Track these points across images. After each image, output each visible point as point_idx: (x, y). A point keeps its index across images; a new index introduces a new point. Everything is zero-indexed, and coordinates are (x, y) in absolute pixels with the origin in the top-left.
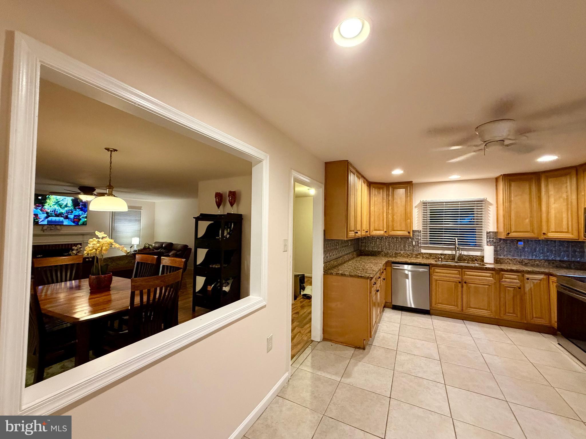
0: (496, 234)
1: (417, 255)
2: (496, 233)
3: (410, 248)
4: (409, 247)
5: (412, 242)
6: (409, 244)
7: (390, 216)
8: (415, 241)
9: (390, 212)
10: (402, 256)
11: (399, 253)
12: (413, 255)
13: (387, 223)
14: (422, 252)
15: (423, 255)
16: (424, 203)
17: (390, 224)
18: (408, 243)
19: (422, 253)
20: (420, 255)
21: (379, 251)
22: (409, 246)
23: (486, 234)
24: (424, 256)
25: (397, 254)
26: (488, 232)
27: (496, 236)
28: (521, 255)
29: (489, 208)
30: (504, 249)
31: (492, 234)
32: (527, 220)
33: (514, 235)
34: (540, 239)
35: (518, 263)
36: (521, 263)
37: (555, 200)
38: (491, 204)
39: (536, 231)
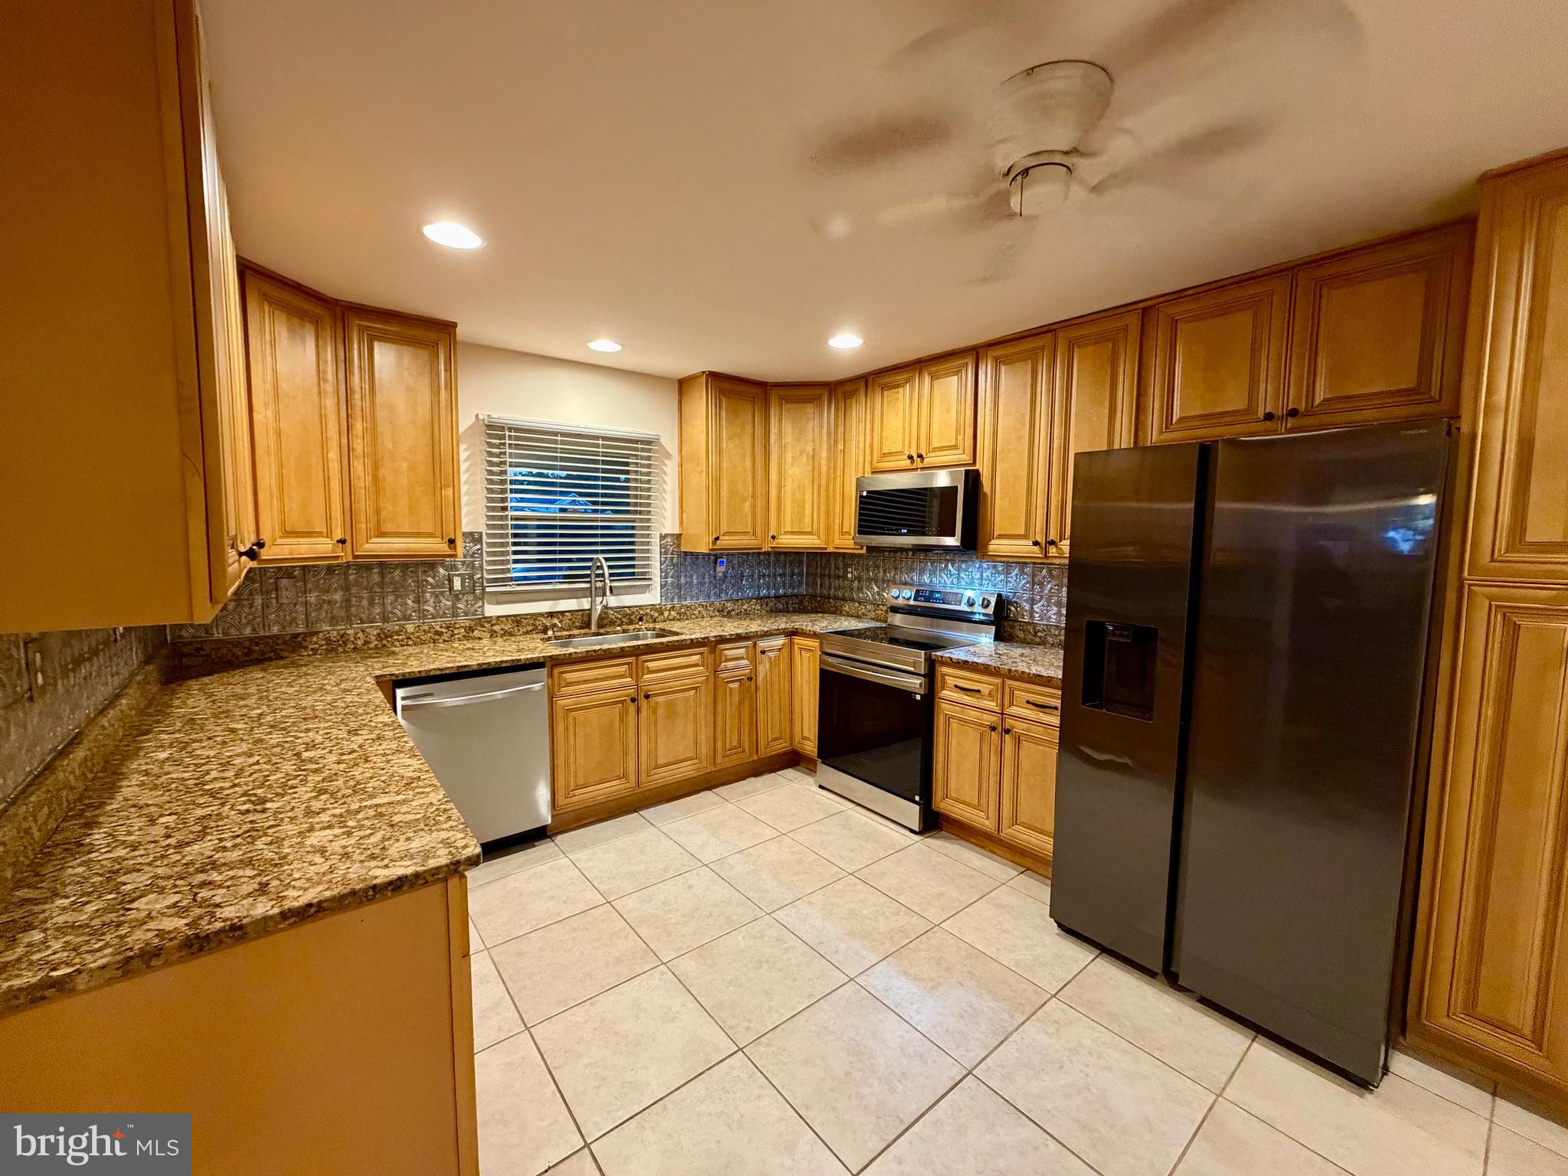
0: (677, 541)
1: (471, 629)
2: (677, 538)
3: (442, 605)
4: (437, 601)
5: (450, 581)
6: (437, 586)
7: (358, 467)
8: (459, 575)
9: (358, 445)
10: (410, 643)
11: (398, 633)
12: (456, 632)
13: (347, 502)
14: (487, 614)
15: (492, 625)
16: (490, 427)
17: (364, 504)
18: (431, 584)
19: (489, 619)
20: (483, 626)
21: (296, 636)
22: (437, 596)
23: (658, 541)
24: (496, 628)
25: (387, 637)
26: (664, 534)
27: (679, 545)
28: (721, 592)
29: (666, 465)
30: (692, 580)
31: (669, 540)
32: (748, 504)
33: (725, 542)
34: (763, 550)
35: (716, 613)
36: (722, 611)
37: (792, 457)
38: (669, 456)
39: (759, 532)
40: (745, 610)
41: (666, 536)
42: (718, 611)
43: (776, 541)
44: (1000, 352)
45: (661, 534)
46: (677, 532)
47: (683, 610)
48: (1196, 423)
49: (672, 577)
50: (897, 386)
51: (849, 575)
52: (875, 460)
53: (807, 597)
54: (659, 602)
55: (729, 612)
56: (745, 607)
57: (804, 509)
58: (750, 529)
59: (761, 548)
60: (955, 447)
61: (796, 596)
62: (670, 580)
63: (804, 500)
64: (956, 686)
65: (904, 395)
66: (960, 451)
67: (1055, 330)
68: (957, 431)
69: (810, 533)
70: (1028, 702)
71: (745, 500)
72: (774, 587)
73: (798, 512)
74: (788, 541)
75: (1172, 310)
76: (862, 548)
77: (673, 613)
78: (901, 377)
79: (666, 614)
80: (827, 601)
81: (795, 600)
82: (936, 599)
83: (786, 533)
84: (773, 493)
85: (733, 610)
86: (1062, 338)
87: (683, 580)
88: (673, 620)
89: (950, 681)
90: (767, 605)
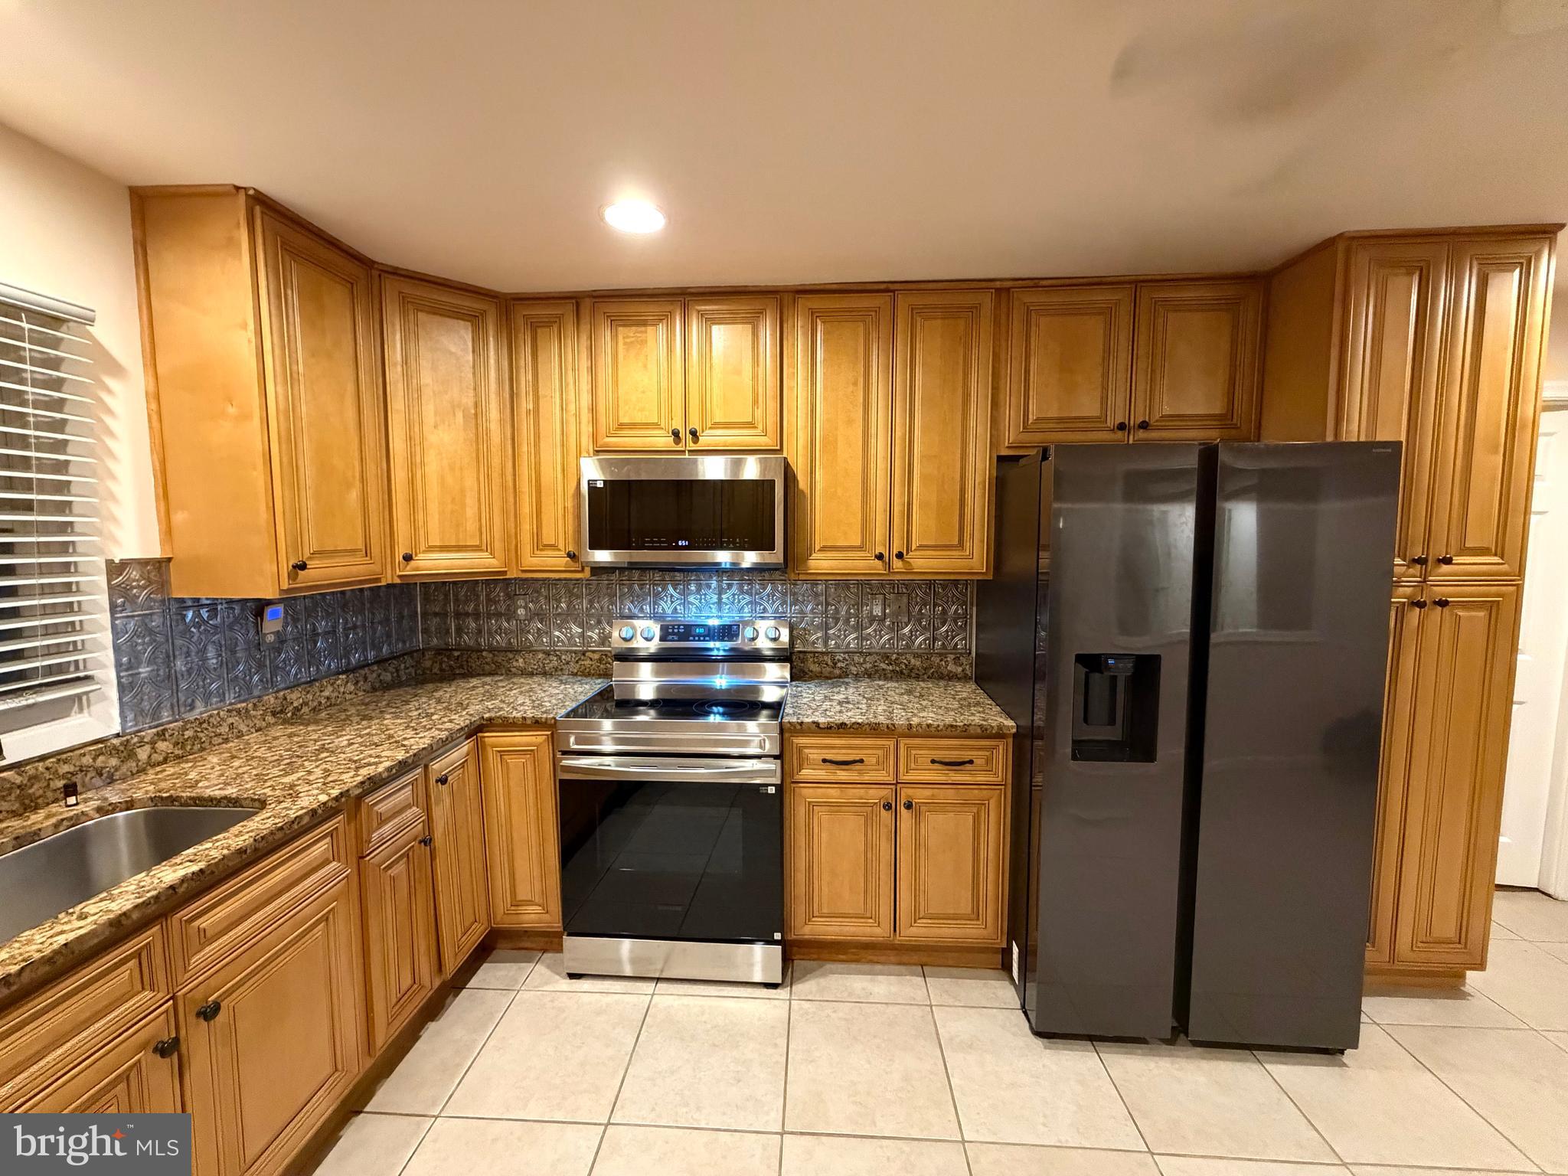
0: (161, 575)
2: (158, 569)
23: (102, 580)
26: (117, 561)
27: (164, 585)
28: (273, 674)
29: (109, 391)
30: (205, 660)
31: (135, 574)
32: (354, 495)
33: (319, 573)
34: (383, 583)
35: (270, 719)
36: (281, 712)
37: (436, 413)
38: (115, 368)
39: (376, 550)
40: (328, 698)
41: (125, 564)
42: (274, 714)
43: (412, 563)
44: (817, 303)
45: (109, 563)
46: (156, 553)
47: (188, 734)
48: (1051, 426)
49: (149, 664)
50: (644, 323)
51: (521, 612)
52: (602, 429)
53: (429, 655)
54: (116, 728)
55: (297, 709)
56: (326, 693)
57: (463, 505)
58: (360, 545)
59: (378, 580)
60: (751, 425)
61: (410, 653)
62: (144, 670)
63: (462, 491)
64: (824, 761)
65: (656, 337)
66: (758, 431)
67: (893, 291)
68: (755, 402)
69: (477, 548)
70: (933, 761)
71: (349, 486)
72: (373, 646)
73: (452, 512)
74: (433, 563)
75: (1030, 298)
76: (583, 570)
77: (162, 746)
78: (651, 309)
79: (143, 754)
80: (474, 655)
81: (409, 661)
82: (699, 635)
83: (431, 549)
84: (399, 475)
85: (306, 704)
86: (903, 302)
87: (180, 665)
88: (165, 761)
89: (815, 755)
90: (366, 679)
